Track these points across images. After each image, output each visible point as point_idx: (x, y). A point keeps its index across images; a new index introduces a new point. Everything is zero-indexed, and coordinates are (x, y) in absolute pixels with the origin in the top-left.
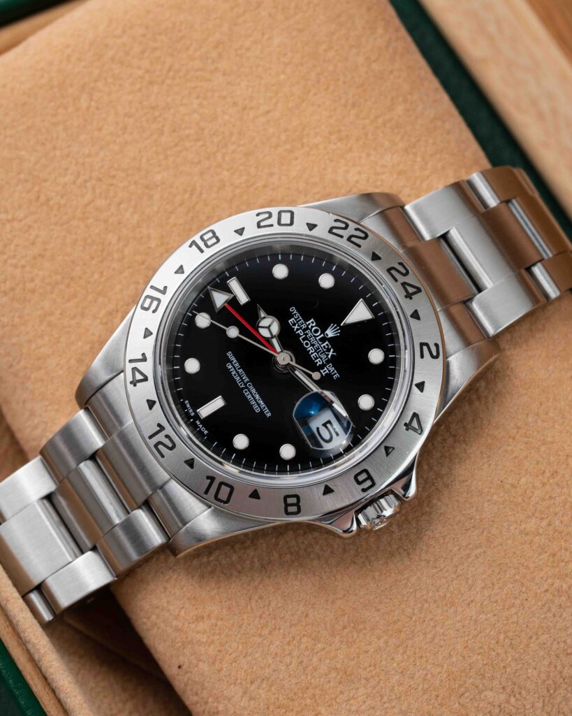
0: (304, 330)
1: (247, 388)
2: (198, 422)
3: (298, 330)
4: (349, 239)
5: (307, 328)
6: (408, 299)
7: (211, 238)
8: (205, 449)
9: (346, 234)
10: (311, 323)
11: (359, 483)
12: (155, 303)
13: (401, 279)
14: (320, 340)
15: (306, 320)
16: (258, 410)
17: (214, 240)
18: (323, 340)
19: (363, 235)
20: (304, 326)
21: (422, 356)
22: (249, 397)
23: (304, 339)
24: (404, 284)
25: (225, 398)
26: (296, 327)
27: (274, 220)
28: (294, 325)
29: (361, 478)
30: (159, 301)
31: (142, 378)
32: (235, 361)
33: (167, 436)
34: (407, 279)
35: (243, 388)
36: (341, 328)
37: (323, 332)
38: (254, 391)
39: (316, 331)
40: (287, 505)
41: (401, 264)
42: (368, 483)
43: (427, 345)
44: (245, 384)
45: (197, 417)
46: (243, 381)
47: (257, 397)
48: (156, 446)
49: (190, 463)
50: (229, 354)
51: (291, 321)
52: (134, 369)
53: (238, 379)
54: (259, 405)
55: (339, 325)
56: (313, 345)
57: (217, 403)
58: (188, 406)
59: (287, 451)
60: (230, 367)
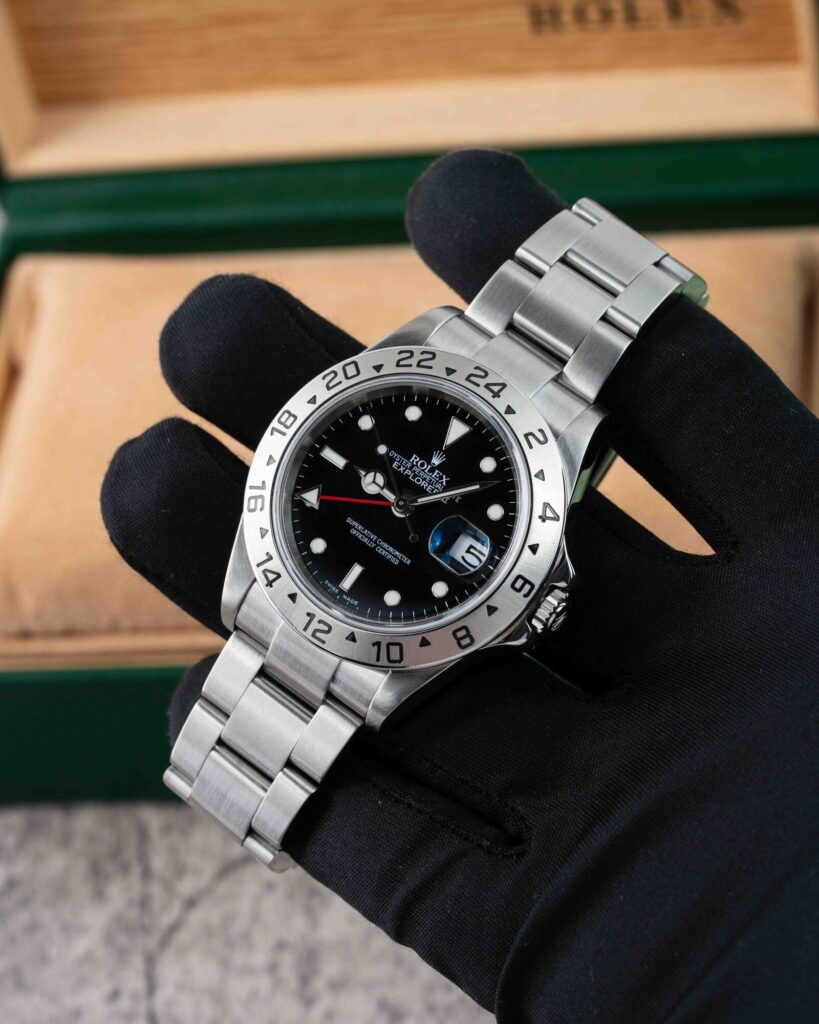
0: (411, 469)
1: (378, 545)
2: (344, 597)
3: (404, 471)
4: (419, 365)
5: (413, 466)
6: (496, 398)
7: (288, 418)
8: (360, 618)
9: (414, 361)
10: (415, 459)
11: (519, 590)
12: (260, 501)
13: (482, 382)
14: (429, 471)
15: (409, 459)
16: (397, 562)
17: (292, 419)
18: (432, 470)
19: (430, 356)
20: (409, 465)
21: (531, 447)
22: (384, 552)
23: (414, 477)
24: (487, 386)
25: (361, 564)
26: (402, 469)
27: (341, 377)
28: (399, 467)
29: (518, 584)
30: (262, 497)
31: (275, 576)
32: (357, 525)
33: (320, 622)
34: (489, 380)
35: (375, 547)
36: (445, 452)
37: (429, 462)
38: (386, 545)
39: (422, 465)
40: (459, 640)
41: (477, 368)
42: (527, 587)
43: (531, 434)
44: (375, 542)
45: (341, 592)
46: (371, 540)
47: (391, 549)
48: (313, 635)
49: (352, 638)
50: (349, 520)
51: (395, 465)
52: (265, 572)
53: (366, 540)
54: (395, 556)
55: (441, 450)
56: (424, 479)
57: (356, 570)
58: (330, 585)
59: (439, 589)
60: (354, 532)
